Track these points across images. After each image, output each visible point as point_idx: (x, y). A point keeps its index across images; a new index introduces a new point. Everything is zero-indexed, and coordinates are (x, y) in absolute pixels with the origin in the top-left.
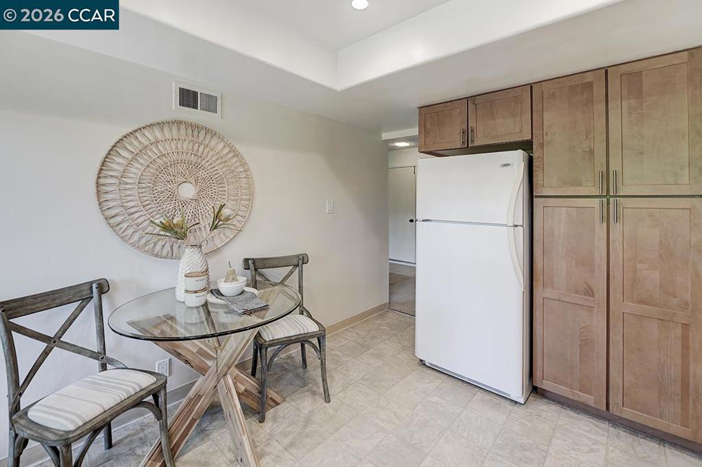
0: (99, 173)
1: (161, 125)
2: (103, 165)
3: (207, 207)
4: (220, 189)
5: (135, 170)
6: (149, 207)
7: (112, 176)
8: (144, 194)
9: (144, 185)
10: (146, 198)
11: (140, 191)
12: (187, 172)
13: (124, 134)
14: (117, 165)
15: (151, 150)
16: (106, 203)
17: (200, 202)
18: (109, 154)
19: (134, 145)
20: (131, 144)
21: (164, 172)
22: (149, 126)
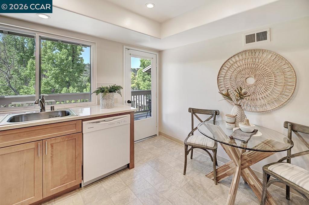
0: (218, 76)
1: (238, 54)
2: (219, 73)
3: (261, 89)
4: (270, 80)
5: (229, 74)
6: (234, 87)
7: (222, 77)
8: (232, 83)
9: (232, 79)
10: (233, 84)
11: (231, 81)
12: (250, 72)
13: (225, 61)
14: (223, 73)
15: (235, 65)
16: (221, 86)
17: (257, 86)
18: (221, 69)
19: (228, 65)
20: (228, 64)
21: (240, 73)
22: (233, 56)
